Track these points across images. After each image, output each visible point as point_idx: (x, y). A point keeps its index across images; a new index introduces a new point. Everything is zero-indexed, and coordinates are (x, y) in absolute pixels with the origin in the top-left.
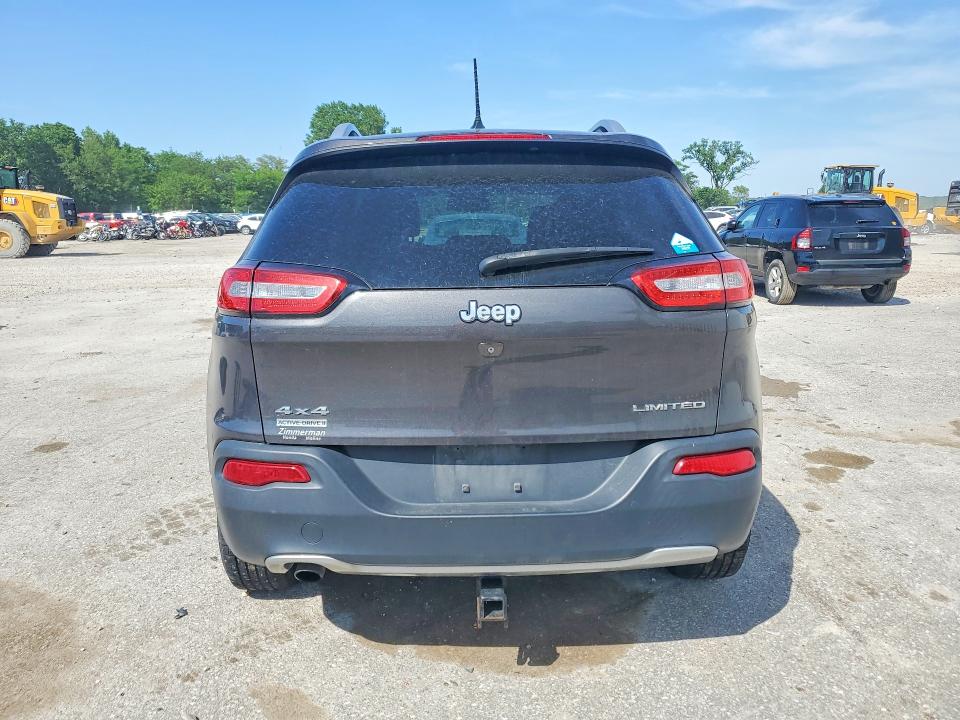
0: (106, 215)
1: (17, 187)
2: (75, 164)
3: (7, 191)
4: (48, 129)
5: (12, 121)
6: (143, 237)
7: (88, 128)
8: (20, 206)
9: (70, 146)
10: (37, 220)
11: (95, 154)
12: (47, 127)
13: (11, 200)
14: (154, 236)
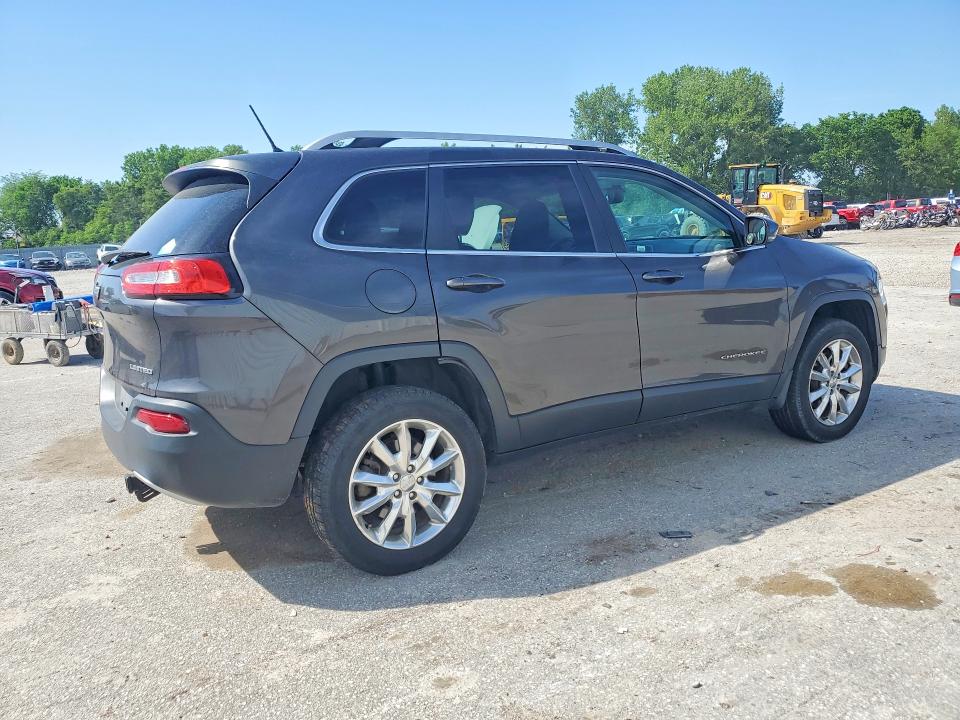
0: (910, 202)
1: (777, 182)
2: (912, 148)
3: (765, 187)
4: (892, 115)
5: (855, 114)
6: (933, 225)
7: (944, 106)
8: (772, 201)
9: (910, 130)
10: (785, 211)
11: (937, 134)
12: (891, 113)
13: (766, 195)
14: (945, 223)
